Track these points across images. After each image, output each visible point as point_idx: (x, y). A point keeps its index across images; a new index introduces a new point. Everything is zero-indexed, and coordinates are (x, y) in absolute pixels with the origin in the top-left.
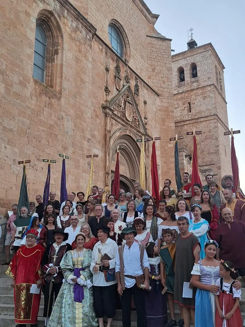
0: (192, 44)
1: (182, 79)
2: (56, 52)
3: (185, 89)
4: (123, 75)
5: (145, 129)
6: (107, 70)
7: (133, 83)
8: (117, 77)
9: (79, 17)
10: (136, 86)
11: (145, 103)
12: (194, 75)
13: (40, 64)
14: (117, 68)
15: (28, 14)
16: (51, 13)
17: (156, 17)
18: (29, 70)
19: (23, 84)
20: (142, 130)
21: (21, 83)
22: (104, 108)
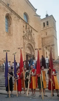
0: (47, 16)
1: (44, 26)
2: (11, 24)
3: (45, 29)
4: (28, 27)
5: (34, 41)
6: (24, 27)
7: (30, 29)
8: (26, 28)
9: (16, 14)
10: (31, 30)
11: (34, 34)
12: (48, 24)
13: (7, 28)
14: (26, 26)
15: (3, 15)
16: (9, 14)
17: (36, 10)
18: (5, 30)
19: (3, 34)
20: (33, 42)
21: (3, 33)
22: (23, 37)
